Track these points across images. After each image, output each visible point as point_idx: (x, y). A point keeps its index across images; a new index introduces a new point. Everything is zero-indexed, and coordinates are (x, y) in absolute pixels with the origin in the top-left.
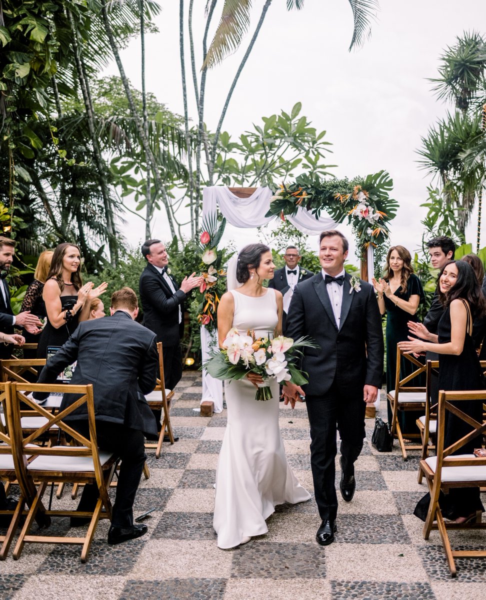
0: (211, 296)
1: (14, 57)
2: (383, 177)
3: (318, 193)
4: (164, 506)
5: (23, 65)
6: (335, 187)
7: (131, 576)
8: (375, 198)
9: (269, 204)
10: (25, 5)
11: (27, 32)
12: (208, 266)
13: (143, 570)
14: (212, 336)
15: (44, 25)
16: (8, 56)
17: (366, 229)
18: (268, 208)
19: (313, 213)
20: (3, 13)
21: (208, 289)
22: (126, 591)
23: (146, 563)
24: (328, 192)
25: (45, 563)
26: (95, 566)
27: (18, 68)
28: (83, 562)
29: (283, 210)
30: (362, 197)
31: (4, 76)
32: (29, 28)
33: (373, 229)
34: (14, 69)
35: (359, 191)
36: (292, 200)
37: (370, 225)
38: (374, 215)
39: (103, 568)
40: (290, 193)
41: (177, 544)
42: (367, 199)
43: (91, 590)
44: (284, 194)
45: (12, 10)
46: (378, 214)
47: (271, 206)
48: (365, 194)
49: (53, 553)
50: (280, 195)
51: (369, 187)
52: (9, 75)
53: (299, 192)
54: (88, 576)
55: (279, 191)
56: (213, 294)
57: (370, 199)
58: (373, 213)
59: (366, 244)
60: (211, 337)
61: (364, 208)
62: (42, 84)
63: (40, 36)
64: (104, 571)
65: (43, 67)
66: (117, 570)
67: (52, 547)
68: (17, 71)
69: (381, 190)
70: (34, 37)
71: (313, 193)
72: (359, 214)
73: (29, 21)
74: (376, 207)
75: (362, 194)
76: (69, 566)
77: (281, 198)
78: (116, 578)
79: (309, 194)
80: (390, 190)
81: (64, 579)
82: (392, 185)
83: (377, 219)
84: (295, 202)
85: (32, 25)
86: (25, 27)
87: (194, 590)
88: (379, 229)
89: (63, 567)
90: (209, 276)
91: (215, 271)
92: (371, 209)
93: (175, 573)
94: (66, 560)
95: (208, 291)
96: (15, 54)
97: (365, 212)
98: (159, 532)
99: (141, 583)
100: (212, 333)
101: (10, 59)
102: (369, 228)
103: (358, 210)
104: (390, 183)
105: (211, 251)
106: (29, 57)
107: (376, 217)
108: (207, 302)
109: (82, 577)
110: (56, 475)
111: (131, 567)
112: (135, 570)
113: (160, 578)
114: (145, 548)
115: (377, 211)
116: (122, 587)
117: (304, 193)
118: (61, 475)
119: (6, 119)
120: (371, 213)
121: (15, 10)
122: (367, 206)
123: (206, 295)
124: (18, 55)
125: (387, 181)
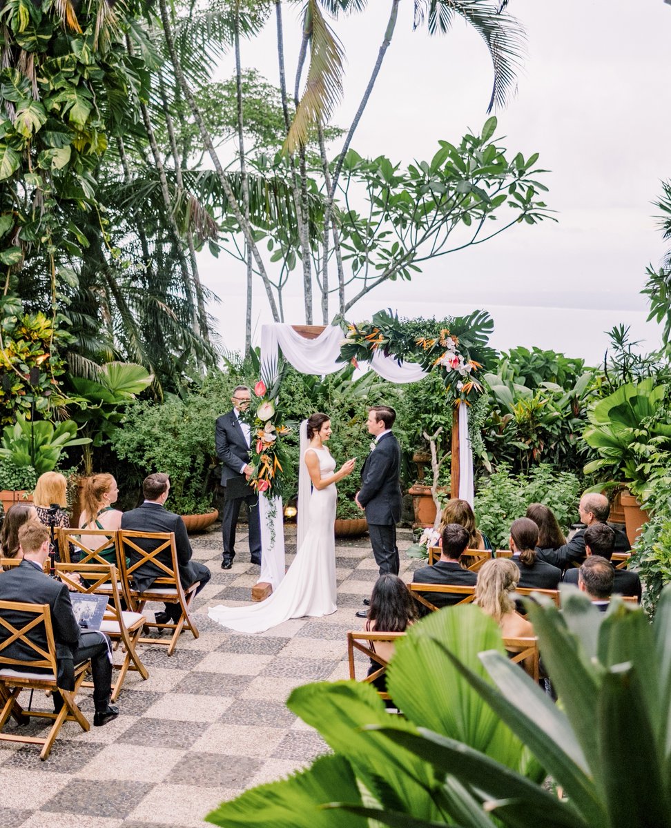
0: (269, 459)
1: (51, 140)
2: (481, 317)
3: (398, 335)
4: (145, 711)
5: (62, 148)
6: (417, 329)
7: (78, 775)
8: (468, 345)
9: (340, 348)
10: (63, 72)
11: (64, 112)
12: (264, 423)
13: (90, 770)
14: (271, 505)
15: (87, 99)
16: (44, 139)
17: (456, 382)
18: (338, 353)
19: (395, 359)
20: (38, 82)
21: (264, 449)
22: (68, 786)
23: (96, 765)
24: (408, 336)
25: (11, 758)
26: (52, 764)
27: (56, 156)
28: (43, 760)
29: (356, 356)
30: (450, 343)
31: (39, 166)
32: (68, 106)
33: (464, 383)
34: (50, 157)
35: (446, 336)
36: (365, 344)
37: (461, 378)
38: (466, 366)
39: (58, 767)
40: (364, 336)
41: (133, 750)
42: (457, 345)
43: (39, 784)
44: (357, 337)
45: (49, 78)
46: (471, 365)
47: (342, 350)
48: (454, 341)
49: (21, 750)
50: (352, 337)
51: (460, 329)
52: (44, 164)
53: (375, 334)
54: (41, 772)
55: (349, 334)
56: (272, 456)
57: (462, 345)
58: (465, 363)
59: (457, 401)
60: (269, 506)
61: (453, 357)
62: (89, 166)
63: (81, 117)
64: (57, 769)
65: (88, 146)
66: (68, 769)
67: (23, 745)
68: (54, 160)
69: (477, 333)
70: (74, 118)
71: (390, 336)
72: (446, 363)
73: (68, 96)
74: (469, 356)
75: (450, 339)
76: (29, 762)
77: (352, 341)
78: (64, 775)
79: (386, 338)
80: (490, 332)
81: (21, 773)
82: (492, 326)
83: (469, 371)
84: (369, 347)
85: (71, 101)
86: (62, 104)
87: (124, 790)
88: (472, 383)
89: (24, 763)
90: (265, 434)
91: (273, 428)
92: (461, 358)
93: (116, 775)
94: (30, 756)
95: (265, 452)
96: (53, 135)
97: (455, 361)
98: (124, 737)
99: (84, 781)
100: (272, 501)
101: (46, 143)
102: (459, 381)
103: (446, 359)
104: (490, 324)
105: (269, 404)
106: (69, 138)
107: (468, 368)
108: (263, 465)
109: (36, 773)
110: (23, 681)
111: (81, 768)
112: (84, 770)
113: (102, 778)
114: (103, 751)
115: (470, 361)
116: (66, 784)
117: (381, 336)
118: (28, 682)
119: (44, 215)
120: (462, 363)
121: (52, 78)
122: (457, 354)
123: (262, 457)
124: (56, 136)
125: (486, 321)
